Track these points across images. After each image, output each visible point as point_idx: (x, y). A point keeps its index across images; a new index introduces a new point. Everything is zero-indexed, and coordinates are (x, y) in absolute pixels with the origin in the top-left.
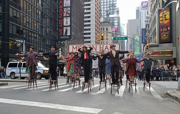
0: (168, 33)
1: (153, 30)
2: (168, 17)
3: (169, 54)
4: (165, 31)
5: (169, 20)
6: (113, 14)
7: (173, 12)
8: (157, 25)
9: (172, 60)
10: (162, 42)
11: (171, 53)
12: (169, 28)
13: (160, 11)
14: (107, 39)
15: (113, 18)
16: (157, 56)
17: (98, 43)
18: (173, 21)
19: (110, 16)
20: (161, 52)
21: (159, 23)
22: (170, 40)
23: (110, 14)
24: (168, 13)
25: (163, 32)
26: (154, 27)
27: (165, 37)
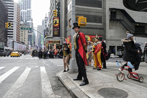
0: (58, 31)
1: (50, 30)
2: (58, 22)
3: (58, 43)
4: (56, 30)
5: (58, 24)
6: (29, 21)
7: (61, 20)
8: (52, 28)
9: (60, 46)
10: (54, 36)
11: (59, 42)
12: (58, 29)
13: (54, 19)
14: (25, 34)
15: (29, 23)
16: (52, 44)
17: (18, 35)
18: (60, 25)
19: (27, 21)
20: (54, 41)
21: (53, 25)
22: (59, 35)
23: (27, 20)
24: (58, 20)
25: (55, 30)
26: (51, 29)
27: (56, 33)
